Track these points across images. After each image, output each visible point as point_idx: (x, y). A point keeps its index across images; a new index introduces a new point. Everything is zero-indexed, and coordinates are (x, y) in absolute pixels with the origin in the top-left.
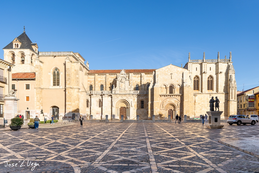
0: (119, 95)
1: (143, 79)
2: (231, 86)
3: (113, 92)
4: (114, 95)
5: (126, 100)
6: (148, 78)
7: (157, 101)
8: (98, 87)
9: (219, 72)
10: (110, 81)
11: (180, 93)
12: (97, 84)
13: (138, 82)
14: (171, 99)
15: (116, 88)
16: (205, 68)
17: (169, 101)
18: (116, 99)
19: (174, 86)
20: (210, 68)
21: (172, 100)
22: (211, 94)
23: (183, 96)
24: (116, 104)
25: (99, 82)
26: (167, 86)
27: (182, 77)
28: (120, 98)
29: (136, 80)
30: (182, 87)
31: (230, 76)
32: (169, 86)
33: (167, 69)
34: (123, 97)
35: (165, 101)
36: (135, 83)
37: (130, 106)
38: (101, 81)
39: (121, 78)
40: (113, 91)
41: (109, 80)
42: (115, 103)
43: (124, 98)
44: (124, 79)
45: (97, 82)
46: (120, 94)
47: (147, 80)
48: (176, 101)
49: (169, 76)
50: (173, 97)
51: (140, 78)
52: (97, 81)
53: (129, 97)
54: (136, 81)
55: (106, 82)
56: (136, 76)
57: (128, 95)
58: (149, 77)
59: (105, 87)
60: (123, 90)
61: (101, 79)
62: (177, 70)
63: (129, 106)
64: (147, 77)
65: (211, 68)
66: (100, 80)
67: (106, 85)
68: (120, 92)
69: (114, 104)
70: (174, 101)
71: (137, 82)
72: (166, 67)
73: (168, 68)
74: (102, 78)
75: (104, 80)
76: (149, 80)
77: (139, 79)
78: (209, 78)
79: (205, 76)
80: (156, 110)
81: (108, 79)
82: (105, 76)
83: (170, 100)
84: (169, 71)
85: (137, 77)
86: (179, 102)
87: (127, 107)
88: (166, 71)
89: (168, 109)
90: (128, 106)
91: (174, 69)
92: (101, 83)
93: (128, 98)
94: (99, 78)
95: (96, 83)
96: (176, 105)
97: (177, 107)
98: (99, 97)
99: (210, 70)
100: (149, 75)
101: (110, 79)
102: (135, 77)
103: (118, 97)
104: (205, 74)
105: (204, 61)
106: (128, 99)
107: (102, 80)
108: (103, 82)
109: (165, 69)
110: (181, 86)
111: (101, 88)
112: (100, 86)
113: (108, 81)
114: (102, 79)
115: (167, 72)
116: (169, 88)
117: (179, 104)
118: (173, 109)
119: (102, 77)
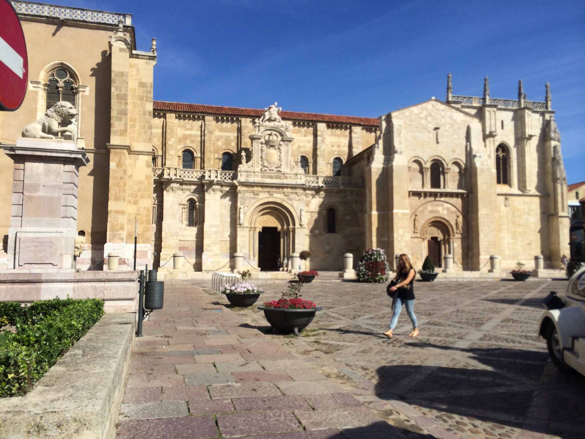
0: (260, 189)
1: (323, 141)
2: (558, 176)
3: (242, 178)
4: (245, 189)
5: (285, 204)
6: (335, 139)
7: (403, 209)
8: (177, 158)
9: (527, 136)
10: (218, 140)
11: (460, 187)
12: (171, 145)
13: (306, 149)
14: (438, 205)
15: (250, 163)
16: (493, 122)
17: (431, 212)
18: (253, 201)
19: (446, 166)
20: (502, 122)
21: (440, 209)
22: (508, 197)
23: (470, 195)
24: (250, 217)
25: (180, 141)
26: (424, 166)
27: (464, 140)
28: (264, 197)
29: (301, 144)
30: (466, 168)
31: (555, 147)
32: (428, 165)
33: (425, 112)
34: (275, 195)
35: (420, 209)
36: (296, 153)
37: (297, 225)
38: (185, 137)
39: (269, 132)
40: (239, 174)
41: (213, 136)
42: (249, 213)
43: (278, 197)
44: (278, 134)
45: (173, 140)
46: (263, 186)
47: (333, 146)
48: (452, 212)
49: (431, 135)
50: (442, 199)
51: (311, 138)
52: (173, 138)
53: (293, 196)
54: (299, 147)
55: (203, 143)
56: (300, 131)
57: (290, 190)
58: (338, 136)
59: (198, 161)
60: (275, 170)
61: (187, 129)
62: (451, 118)
63: (291, 226)
64: (333, 135)
65: (504, 123)
66: (184, 135)
67: (203, 153)
68: (263, 177)
69: (244, 218)
70: (445, 212)
71: (302, 149)
72: (420, 106)
73: (426, 109)
74: (191, 129)
75: (195, 136)
76: (339, 146)
77: (309, 142)
78: (497, 150)
79: (492, 143)
80: (400, 238)
81: (211, 133)
82: (200, 123)
83: (434, 208)
84: (429, 119)
85: (303, 134)
86: (459, 214)
87: (285, 227)
88: (421, 118)
89: (429, 237)
90: (288, 225)
91: (443, 114)
92: (185, 143)
93: (291, 200)
94: (179, 129)
95: (169, 143)
96: (453, 223)
97: (455, 230)
98: (188, 193)
99: (502, 128)
100: (338, 132)
101: (217, 133)
102: (297, 132)
103: (258, 195)
104: (492, 139)
105: (488, 102)
106: (290, 202)
107: (190, 136)
108: (192, 142)
109: (417, 112)
110: (463, 166)
111: (184, 161)
112: (182, 156)
113: (213, 139)
114: (188, 132)
115: (423, 121)
116: (429, 170)
117: (460, 219)
118: (440, 237)
119: (188, 124)
